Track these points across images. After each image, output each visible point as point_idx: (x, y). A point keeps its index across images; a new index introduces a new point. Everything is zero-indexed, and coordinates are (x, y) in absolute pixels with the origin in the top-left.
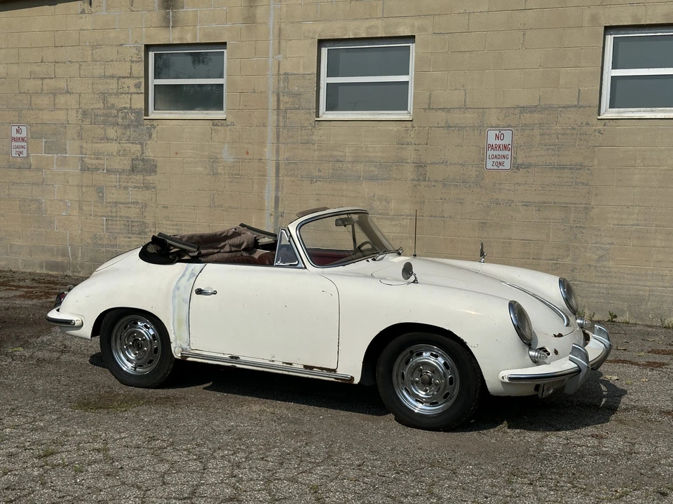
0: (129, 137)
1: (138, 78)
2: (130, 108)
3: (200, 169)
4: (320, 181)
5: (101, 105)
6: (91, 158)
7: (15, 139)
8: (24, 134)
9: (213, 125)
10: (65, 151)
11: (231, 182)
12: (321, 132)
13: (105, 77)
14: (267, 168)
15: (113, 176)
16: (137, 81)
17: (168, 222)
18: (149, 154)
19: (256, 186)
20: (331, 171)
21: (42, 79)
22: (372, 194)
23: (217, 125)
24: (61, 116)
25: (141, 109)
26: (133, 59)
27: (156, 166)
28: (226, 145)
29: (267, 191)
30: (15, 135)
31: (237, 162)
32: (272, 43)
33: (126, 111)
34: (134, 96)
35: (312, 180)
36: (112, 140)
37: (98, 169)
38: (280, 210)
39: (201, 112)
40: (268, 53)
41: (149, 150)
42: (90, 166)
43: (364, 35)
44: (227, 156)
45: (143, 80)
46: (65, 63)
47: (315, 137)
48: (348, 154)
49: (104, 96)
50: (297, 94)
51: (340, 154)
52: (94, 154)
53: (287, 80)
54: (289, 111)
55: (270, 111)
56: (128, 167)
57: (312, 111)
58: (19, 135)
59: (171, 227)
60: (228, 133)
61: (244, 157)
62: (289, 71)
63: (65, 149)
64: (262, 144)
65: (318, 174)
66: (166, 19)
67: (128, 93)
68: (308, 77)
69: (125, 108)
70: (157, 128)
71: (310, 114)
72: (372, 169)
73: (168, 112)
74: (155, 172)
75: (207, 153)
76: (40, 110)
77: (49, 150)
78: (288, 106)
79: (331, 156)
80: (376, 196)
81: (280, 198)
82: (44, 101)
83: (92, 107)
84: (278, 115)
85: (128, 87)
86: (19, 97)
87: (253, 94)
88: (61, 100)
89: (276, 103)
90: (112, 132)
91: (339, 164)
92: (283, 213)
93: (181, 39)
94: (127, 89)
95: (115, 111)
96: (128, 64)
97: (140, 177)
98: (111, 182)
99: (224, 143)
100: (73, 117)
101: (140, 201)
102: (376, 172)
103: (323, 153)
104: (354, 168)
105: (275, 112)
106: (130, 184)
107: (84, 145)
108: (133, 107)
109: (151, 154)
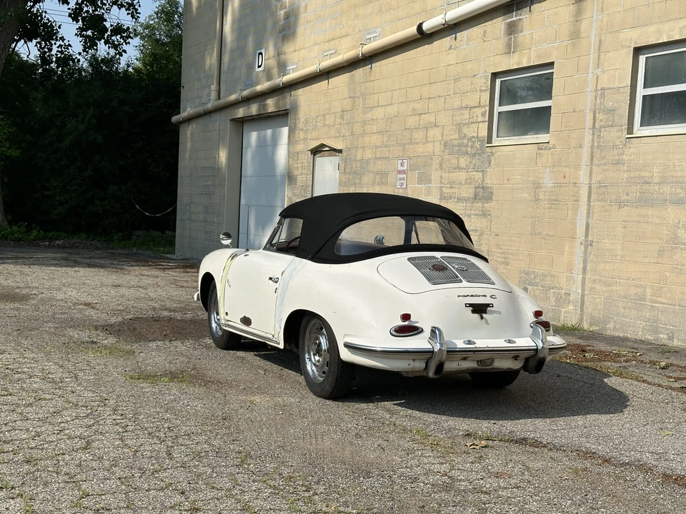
0: (475, 165)
1: (484, 106)
2: (477, 136)
3: (525, 195)
4: (627, 205)
5: (456, 136)
6: (447, 188)
7: (400, 172)
8: (405, 168)
9: (539, 149)
10: (429, 181)
11: (550, 208)
12: (631, 150)
13: (461, 108)
14: (581, 192)
15: (461, 204)
16: (484, 110)
17: (498, 250)
18: (488, 181)
19: (570, 212)
20: (638, 194)
21: (420, 114)
22: (677, 221)
23: (541, 149)
24: (429, 147)
25: (485, 137)
26: (483, 89)
27: (492, 193)
28: (548, 170)
29: (579, 217)
30: (400, 168)
31: (555, 187)
32: (593, 57)
33: (474, 140)
34: (480, 124)
35: (621, 204)
36: (462, 169)
37: (451, 198)
38: (590, 238)
39: (532, 136)
40: (588, 68)
41: (488, 177)
42: (446, 195)
43: (677, 37)
44: (548, 181)
45: (487, 108)
46: (435, 98)
47: (625, 157)
48: (655, 175)
49: (460, 126)
50: (611, 110)
51: (647, 174)
52: (449, 183)
53: (603, 96)
54: (603, 130)
55: (587, 130)
56: (472, 195)
57: (624, 127)
58: (402, 168)
59: (500, 255)
60: (550, 157)
61: (562, 181)
62: (605, 86)
63: (430, 180)
64: (577, 167)
65: (626, 198)
66: (509, 46)
67: (476, 122)
68: (622, 90)
69: (473, 137)
70: (496, 155)
71: (622, 130)
72: (679, 190)
73: (507, 138)
74: (491, 199)
75: (532, 179)
76: (418, 143)
77: (420, 181)
78: (602, 124)
79: (639, 177)
80: (681, 223)
81: (591, 225)
82: (419, 135)
83: (451, 137)
84: (593, 134)
85: (477, 116)
86: (405, 133)
87: (573, 114)
88: (431, 133)
89: (592, 122)
90: (463, 161)
91: (647, 186)
92: (592, 242)
93: (518, 63)
94: (475, 118)
95: (466, 141)
96: (478, 93)
97: (480, 204)
98: (459, 210)
99: (546, 167)
100: (438, 148)
101: (479, 229)
102: (682, 195)
103: (632, 174)
104: (661, 191)
105: (591, 131)
106: (472, 212)
107: (443, 175)
108: (480, 135)
109: (489, 181)
